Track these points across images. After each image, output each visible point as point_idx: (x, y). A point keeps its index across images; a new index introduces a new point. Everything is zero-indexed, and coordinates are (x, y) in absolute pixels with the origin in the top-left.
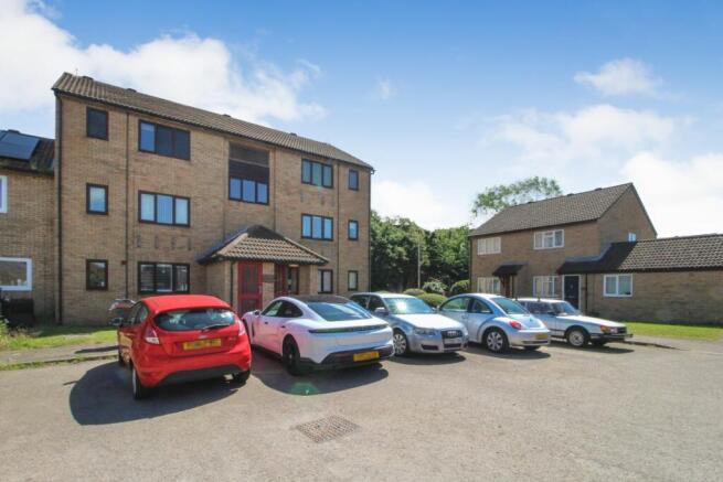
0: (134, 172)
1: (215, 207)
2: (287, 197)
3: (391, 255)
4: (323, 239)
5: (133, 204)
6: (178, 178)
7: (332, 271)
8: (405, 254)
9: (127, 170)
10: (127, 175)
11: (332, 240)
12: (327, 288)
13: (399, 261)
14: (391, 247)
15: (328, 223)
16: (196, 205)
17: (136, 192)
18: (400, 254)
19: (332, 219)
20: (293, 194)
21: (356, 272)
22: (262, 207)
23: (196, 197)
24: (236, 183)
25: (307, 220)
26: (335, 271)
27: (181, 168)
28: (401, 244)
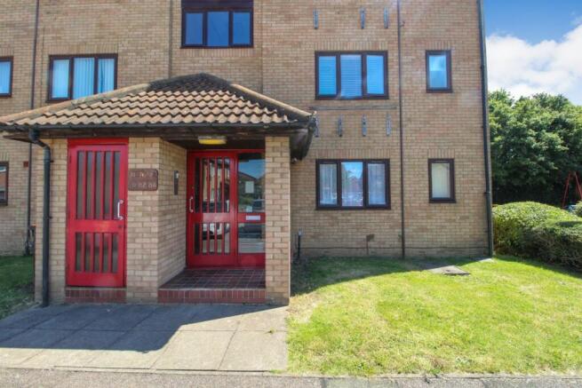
0: (44, 30)
1: (155, 63)
2: (284, 26)
3: (535, 144)
4: (365, 96)
5: (42, 77)
6: (101, 25)
7: (386, 162)
8: (560, 141)
9: (36, 30)
10: (36, 36)
11: (385, 97)
12: (376, 197)
13: (552, 153)
14: (534, 133)
15: (375, 63)
16: (126, 64)
17: (46, 59)
18: (551, 142)
19: (384, 54)
20: (295, 18)
21: (451, 162)
22: (240, 52)
23: (126, 52)
24: (196, 19)
25: (328, 63)
26: (395, 162)
27: (105, 10)
28: (551, 129)
